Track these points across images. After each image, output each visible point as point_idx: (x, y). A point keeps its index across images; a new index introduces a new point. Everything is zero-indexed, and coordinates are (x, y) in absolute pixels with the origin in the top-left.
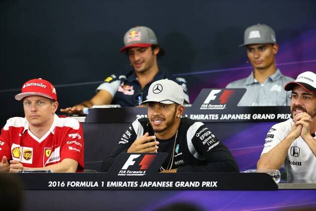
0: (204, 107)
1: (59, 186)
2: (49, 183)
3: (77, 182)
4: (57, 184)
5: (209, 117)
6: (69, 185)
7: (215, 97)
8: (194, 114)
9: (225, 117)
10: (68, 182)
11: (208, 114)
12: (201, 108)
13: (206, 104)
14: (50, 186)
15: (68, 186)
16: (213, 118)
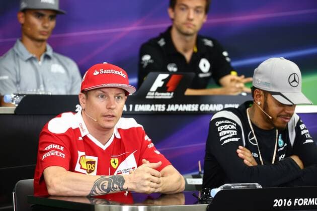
0: (150, 96)
1: (285, 205)
2: (275, 201)
3: (305, 199)
4: (284, 202)
5: (155, 107)
6: (297, 204)
7: (163, 83)
8: (139, 104)
9: (172, 108)
10: (296, 200)
11: (155, 104)
12: (147, 97)
13: (152, 92)
14: (275, 205)
15: (295, 205)
16: (159, 110)
